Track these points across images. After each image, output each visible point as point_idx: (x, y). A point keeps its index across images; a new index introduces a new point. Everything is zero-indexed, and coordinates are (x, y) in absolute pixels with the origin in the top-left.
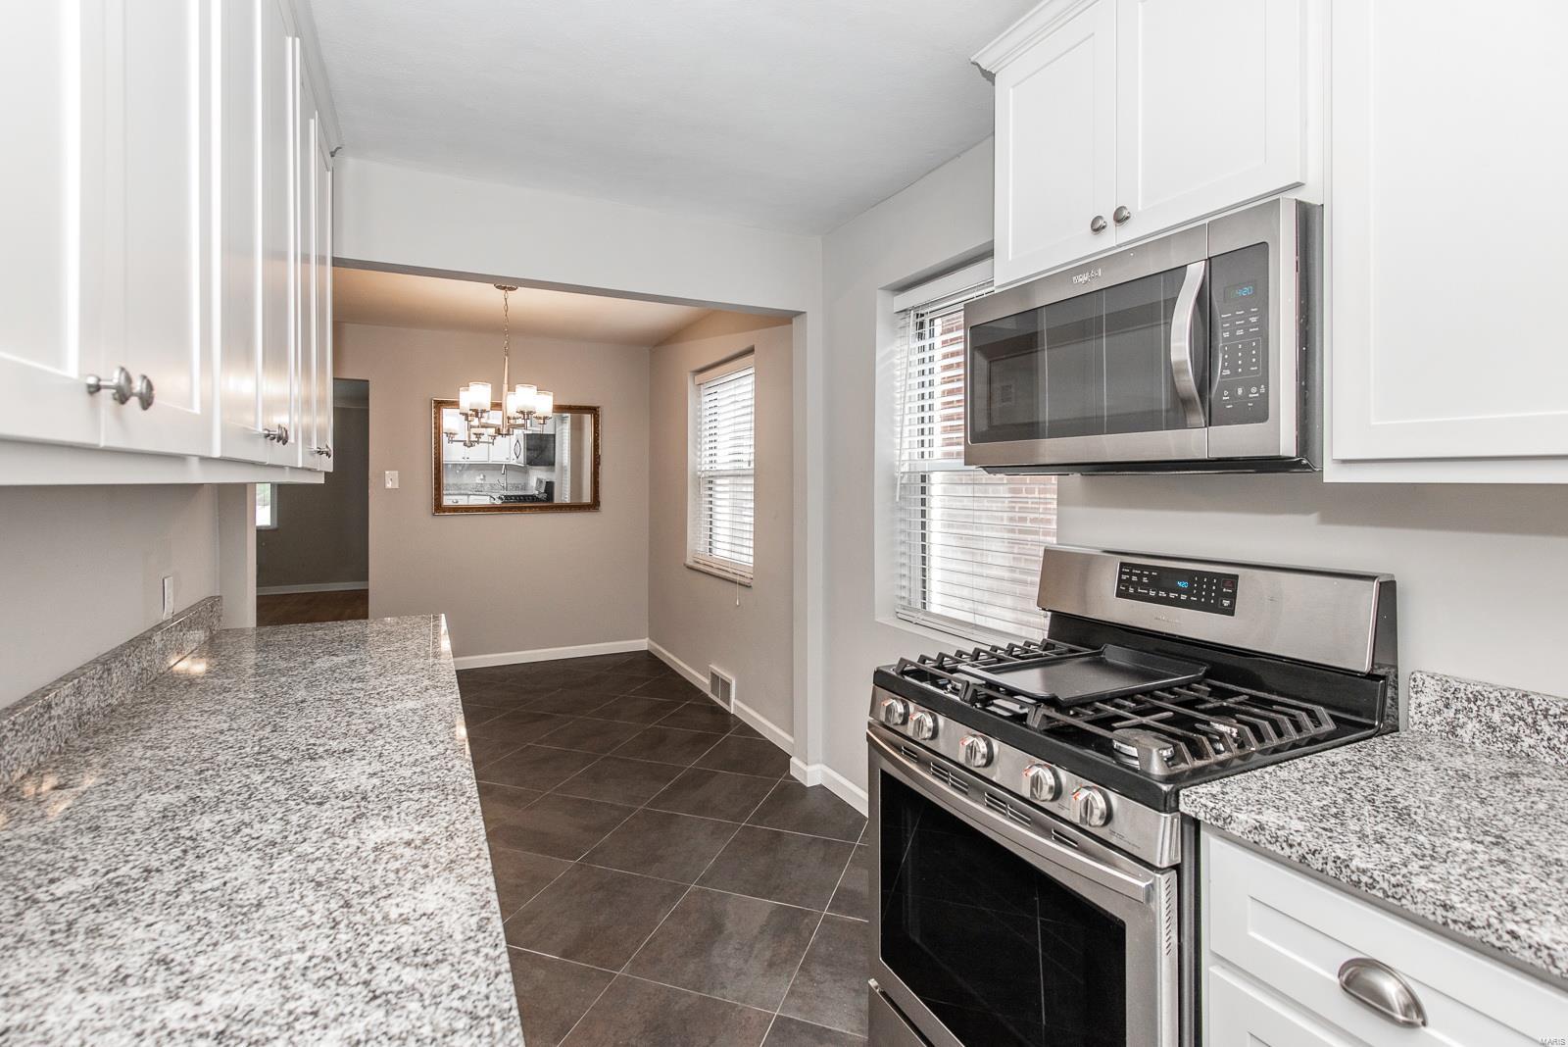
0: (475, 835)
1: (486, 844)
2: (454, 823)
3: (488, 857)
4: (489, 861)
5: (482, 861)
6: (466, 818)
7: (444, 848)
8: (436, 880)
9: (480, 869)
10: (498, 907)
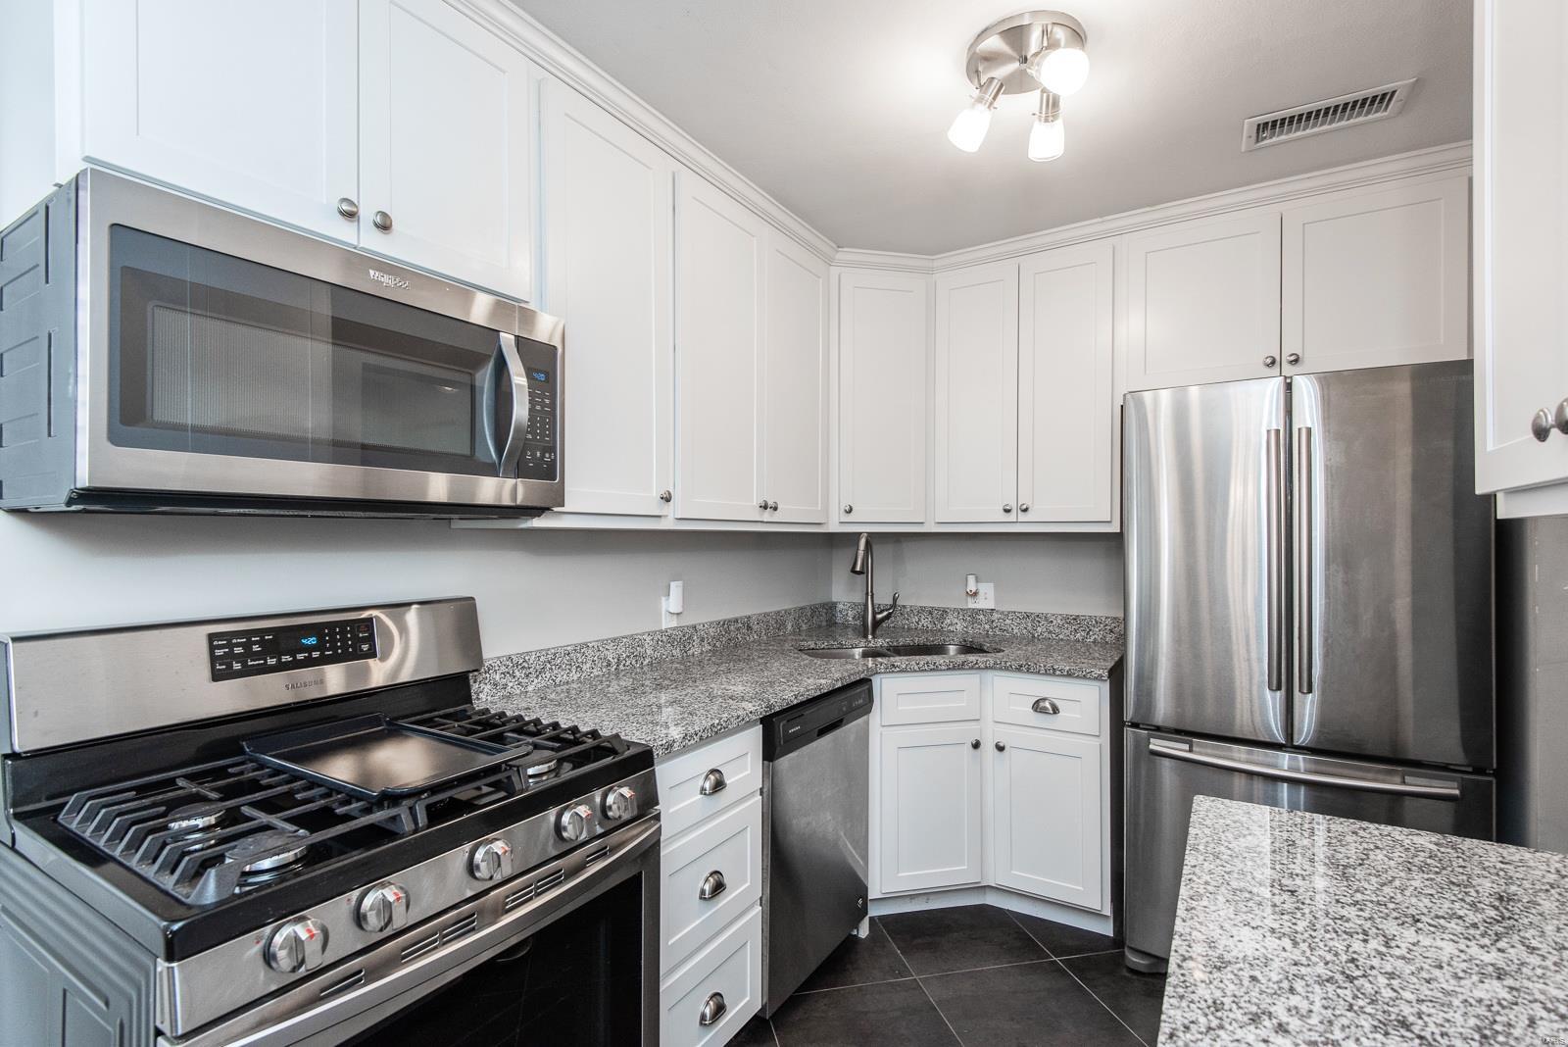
0: (1181, 990)
1: (1170, 971)
2: (1210, 1029)
3: (1172, 953)
4: (1173, 948)
5: (1182, 951)
6: (1187, 1028)
7: (1229, 993)
8: (1241, 956)
9: (1186, 943)
10: (1179, 903)
